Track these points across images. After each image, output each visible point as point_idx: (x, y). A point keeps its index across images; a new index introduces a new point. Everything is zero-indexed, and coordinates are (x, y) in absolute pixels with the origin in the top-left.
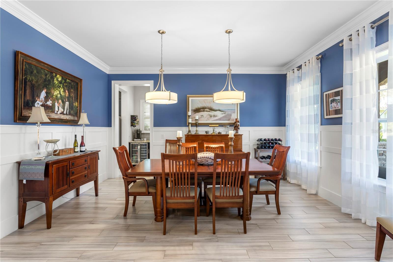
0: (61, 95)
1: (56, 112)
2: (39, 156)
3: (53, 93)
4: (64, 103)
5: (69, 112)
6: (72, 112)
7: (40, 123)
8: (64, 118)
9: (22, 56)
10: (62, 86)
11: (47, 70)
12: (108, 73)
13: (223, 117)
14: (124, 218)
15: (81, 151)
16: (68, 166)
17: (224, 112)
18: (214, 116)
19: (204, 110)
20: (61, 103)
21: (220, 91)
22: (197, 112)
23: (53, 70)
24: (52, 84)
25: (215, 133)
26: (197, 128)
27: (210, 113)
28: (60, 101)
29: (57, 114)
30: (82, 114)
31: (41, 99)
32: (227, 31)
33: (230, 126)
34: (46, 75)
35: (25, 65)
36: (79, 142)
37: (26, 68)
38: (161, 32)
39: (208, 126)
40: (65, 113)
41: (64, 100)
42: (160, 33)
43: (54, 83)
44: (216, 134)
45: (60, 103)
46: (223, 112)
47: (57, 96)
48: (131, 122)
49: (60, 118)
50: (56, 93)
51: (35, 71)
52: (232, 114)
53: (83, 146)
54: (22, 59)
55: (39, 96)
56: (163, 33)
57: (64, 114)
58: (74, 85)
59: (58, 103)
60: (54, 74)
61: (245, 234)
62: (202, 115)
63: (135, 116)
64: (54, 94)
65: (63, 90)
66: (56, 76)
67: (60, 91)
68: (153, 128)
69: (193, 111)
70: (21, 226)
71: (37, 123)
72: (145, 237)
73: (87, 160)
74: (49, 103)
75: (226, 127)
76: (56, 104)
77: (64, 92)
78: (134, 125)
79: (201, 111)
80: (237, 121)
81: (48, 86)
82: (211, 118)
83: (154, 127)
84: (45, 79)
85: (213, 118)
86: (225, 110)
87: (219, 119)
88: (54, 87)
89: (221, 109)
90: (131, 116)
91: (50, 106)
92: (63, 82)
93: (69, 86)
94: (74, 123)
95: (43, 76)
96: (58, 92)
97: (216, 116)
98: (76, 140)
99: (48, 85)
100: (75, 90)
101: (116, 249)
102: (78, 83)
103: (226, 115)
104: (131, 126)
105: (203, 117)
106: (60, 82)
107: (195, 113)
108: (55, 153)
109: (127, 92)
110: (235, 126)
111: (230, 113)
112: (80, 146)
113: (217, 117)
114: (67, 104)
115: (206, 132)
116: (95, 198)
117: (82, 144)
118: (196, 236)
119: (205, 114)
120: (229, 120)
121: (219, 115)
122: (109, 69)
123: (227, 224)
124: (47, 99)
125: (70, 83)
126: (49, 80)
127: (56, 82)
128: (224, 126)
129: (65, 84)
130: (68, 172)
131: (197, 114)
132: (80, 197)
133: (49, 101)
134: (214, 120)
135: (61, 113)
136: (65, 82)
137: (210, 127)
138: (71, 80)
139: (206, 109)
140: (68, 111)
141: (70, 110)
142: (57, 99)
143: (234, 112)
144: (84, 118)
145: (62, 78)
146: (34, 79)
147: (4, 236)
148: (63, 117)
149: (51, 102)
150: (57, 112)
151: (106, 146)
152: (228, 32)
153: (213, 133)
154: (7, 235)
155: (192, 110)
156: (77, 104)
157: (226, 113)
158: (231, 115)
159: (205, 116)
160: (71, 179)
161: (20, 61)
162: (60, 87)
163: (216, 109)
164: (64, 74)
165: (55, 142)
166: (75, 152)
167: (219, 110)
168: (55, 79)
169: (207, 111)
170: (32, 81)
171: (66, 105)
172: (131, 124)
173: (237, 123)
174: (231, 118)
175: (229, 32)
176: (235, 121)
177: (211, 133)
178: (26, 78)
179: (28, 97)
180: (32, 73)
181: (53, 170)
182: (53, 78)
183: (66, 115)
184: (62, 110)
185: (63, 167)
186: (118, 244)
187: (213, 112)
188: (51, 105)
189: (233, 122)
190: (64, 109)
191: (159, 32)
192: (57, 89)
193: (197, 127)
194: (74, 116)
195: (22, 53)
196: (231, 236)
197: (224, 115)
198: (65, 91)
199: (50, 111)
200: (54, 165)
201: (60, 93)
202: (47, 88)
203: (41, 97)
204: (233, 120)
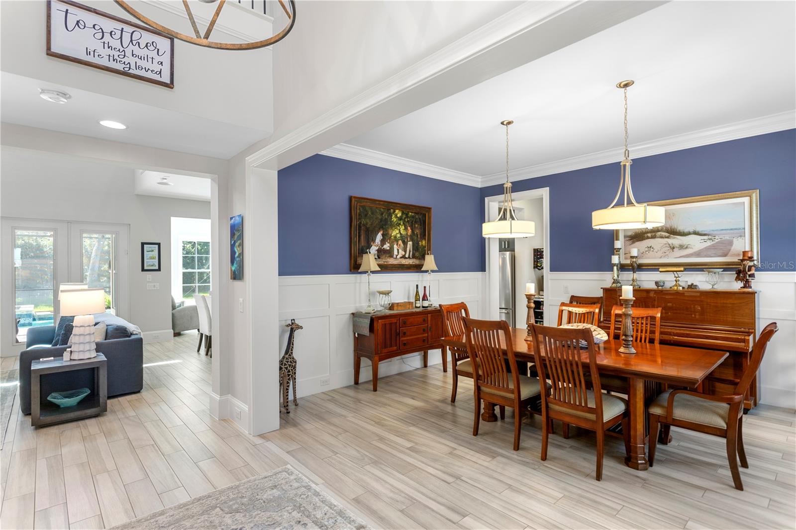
0: (401, 234)
1: (395, 256)
2: (369, 309)
3: (391, 234)
4: (405, 243)
5: (413, 255)
6: (417, 254)
7: (371, 272)
8: (406, 263)
9: (356, 201)
10: (402, 223)
11: (383, 209)
12: (479, 186)
13: (708, 248)
14: (452, 405)
15: (423, 307)
16: (398, 324)
17: (710, 237)
18: (681, 247)
19: (654, 234)
20: (402, 245)
21: (606, 207)
22: (638, 241)
23: (390, 206)
24: (389, 223)
25: (680, 286)
26: (634, 274)
27: (670, 241)
28: (400, 242)
29: (396, 258)
30: (427, 257)
31: (376, 243)
32: (620, 85)
33: (725, 270)
34: (382, 214)
35: (359, 209)
36: (421, 295)
37: (360, 212)
38: (505, 123)
39: (657, 270)
40: (407, 256)
41: (406, 240)
42: (504, 125)
43: (391, 222)
44: (683, 288)
45: (400, 245)
46: (706, 237)
47: (395, 237)
48: (534, 261)
49: (400, 263)
50: (395, 233)
51: (370, 213)
52: (735, 240)
53: (425, 300)
54: (356, 203)
55: (374, 241)
56: (509, 123)
57: (406, 258)
58: (420, 219)
59: (397, 245)
60: (392, 210)
61: (597, 480)
62: (651, 247)
63: (540, 249)
64: (393, 235)
65: (403, 227)
66: (394, 212)
67: (400, 230)
68: (549, 274)
69: (628, 239)
70: (356, 382)
71: (367, 272)
72: (450, 429)
73: (426, 319)
74: (387, 246)
75: (712, 272)
76: (395, 246)
77: (405, 229)
78: (539, 266)
79: (648, 238)
80: (746, 257)
81: (384, 227)
82: (673, 251)
83: (551, 271)
84: (381, 219)
85: (678, 252)
86: (713, 231)
87: (695, 253)
88: (393, 226)
89: (699, 229)
90: (534, 249)
91: (387, 250)
92: (403, 218)
93: (413, 221)
94: (418, 268)
95: (378, 216)
96: (398, 232)
97: (687, 248)
98: (417, 292)
99: (385, 225)
100: (421, 225)
101: (412, 428)
102: (426, 214)
103: (714, 242)
104: (534, 268)
105: (652, 250)
106: (400, 219)
107: (633, 242)
108: (391, 307)
109: (523, 209)
110: (742, 272)
111: (728, 238)
112: (423, 300)
113: (690, 249)
114: (410, 244)
115: (657, 283)
116: (442, 373)
117: (425, 298)
118: (515, 452)
119: (657, 243)
120: (725, 255)
121: (696, 243)
122: (480, 180)
123: (585, 459)
124: (383, 242)
125: (413, 217)
126: (386, 220)
127: (394, 219)
128: (704, 270)
129: (406, 220)
130: (398, 331)
131: (637, 244)
132: (428, 369)
133: (386, 244)
134: (681, 255)
135: (401, 258)
136: (407, 217)
137: (661, 272)
138: (415, 213)
139: (659, 233)
140: (411, 253)
141: (414, 252)
142: (396, 240)
143: (742, 235)
144: (430, 261)
145: (403, 213)
146: (368, 222)
147: (342, 386)
148: (404, 262)
149: (388, 245)
150: (397, 256)
151: (478, 301)
152: (622, 85)
153: (676, 285)
154: (345, 386)
155: (625, 237)
156: (424, 242)
157: (717, 237)
158: (731, 243)
159: (657, 247)
160: (402, 340)
161: (354, 207)
162: (400, 224)
163: (686, 230)
164: (404, 207)
165: (387, 293)
166: (416, 307)
167: (696, 233)
168: (393, 216)
169: (662, 237)
170: (367, 224)
171: (408, 246)
172: (534, 264)
173: (745, 262)
174: (730, 250)
175: (626, 85)
176: (741, 258)
177: (671, 286)
178: (360, 223)
179: (363, 243)
180: (366, 215)
181: (378, 325)
182: (390, 215)
183: (408, 259)
184: (404, 253)
185: (391, 324)
186: (418, 425)
187: (677, 239)
188: (388, 248)
189: (735, 260)
190: (405, 252)
191: (502, 123)
192: (396, 228)
193: (634, 272)
194: (420, 259)
195: (355, 197)
196: (567, 473)
197: (709, 243)
198: (407, 228)
199: (388, 255)
200: (379, 321)
201: (400, 232)
202: (383, 229)
203: (376, 242)
204: (739, 255)
